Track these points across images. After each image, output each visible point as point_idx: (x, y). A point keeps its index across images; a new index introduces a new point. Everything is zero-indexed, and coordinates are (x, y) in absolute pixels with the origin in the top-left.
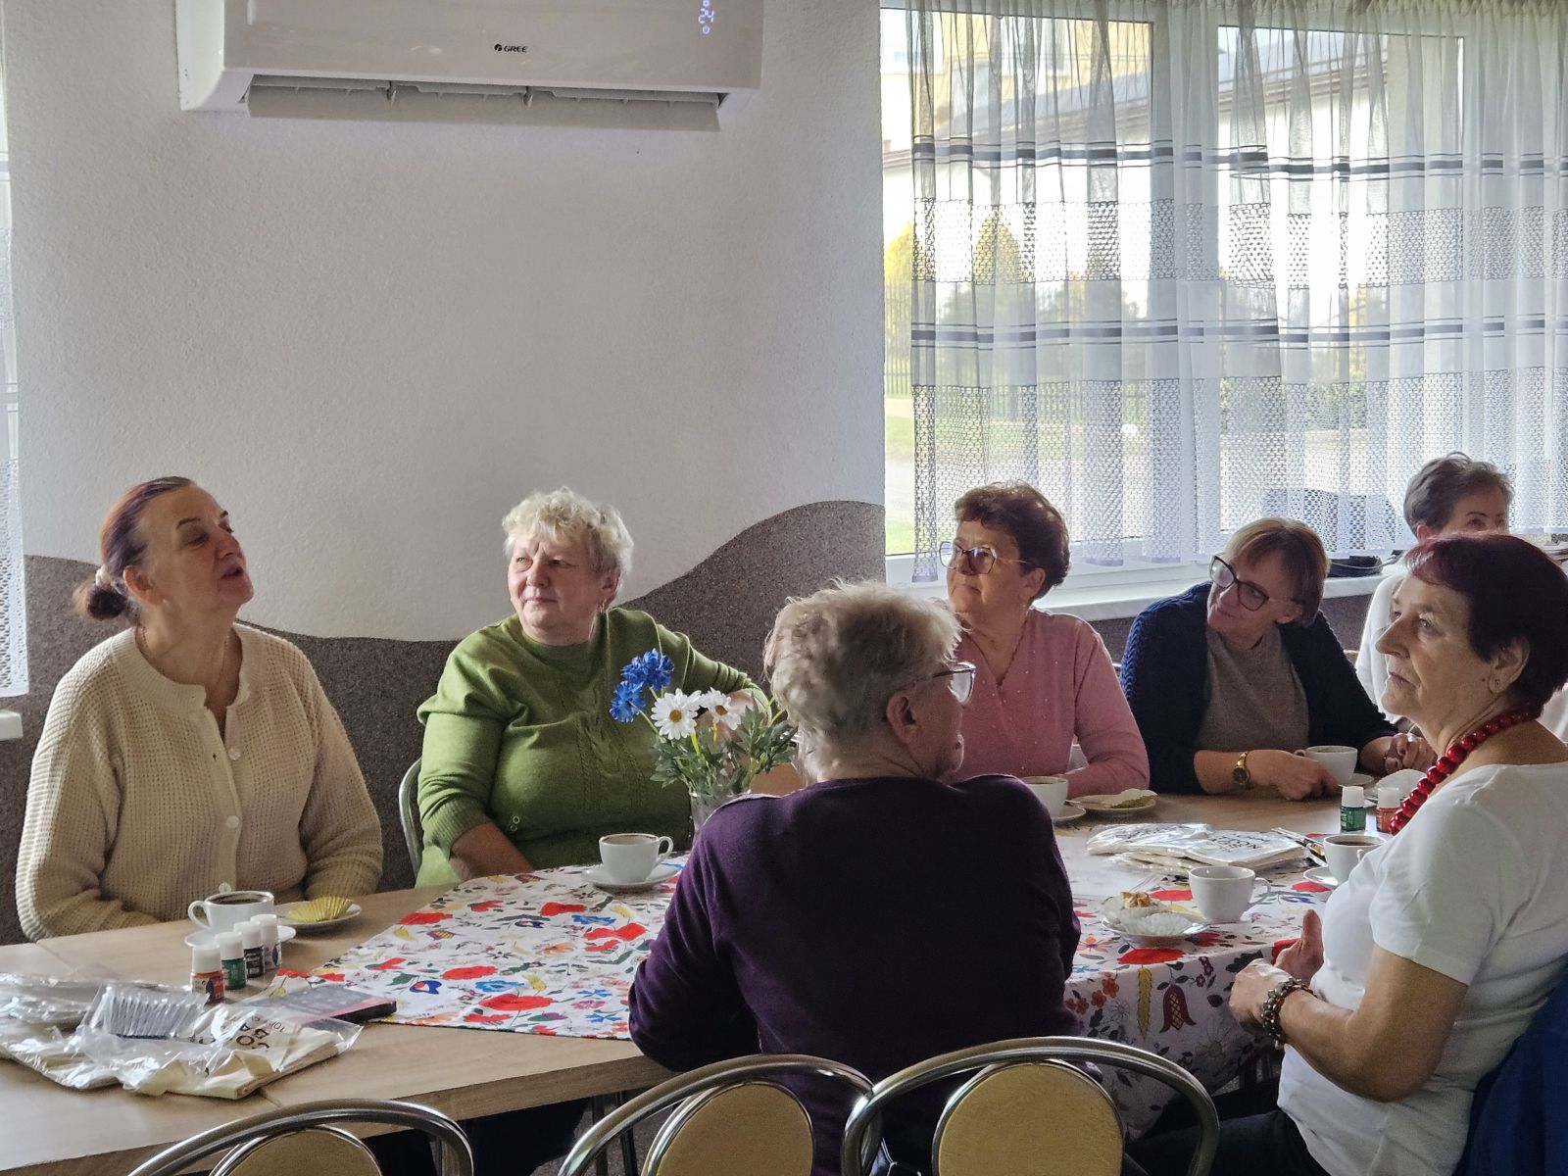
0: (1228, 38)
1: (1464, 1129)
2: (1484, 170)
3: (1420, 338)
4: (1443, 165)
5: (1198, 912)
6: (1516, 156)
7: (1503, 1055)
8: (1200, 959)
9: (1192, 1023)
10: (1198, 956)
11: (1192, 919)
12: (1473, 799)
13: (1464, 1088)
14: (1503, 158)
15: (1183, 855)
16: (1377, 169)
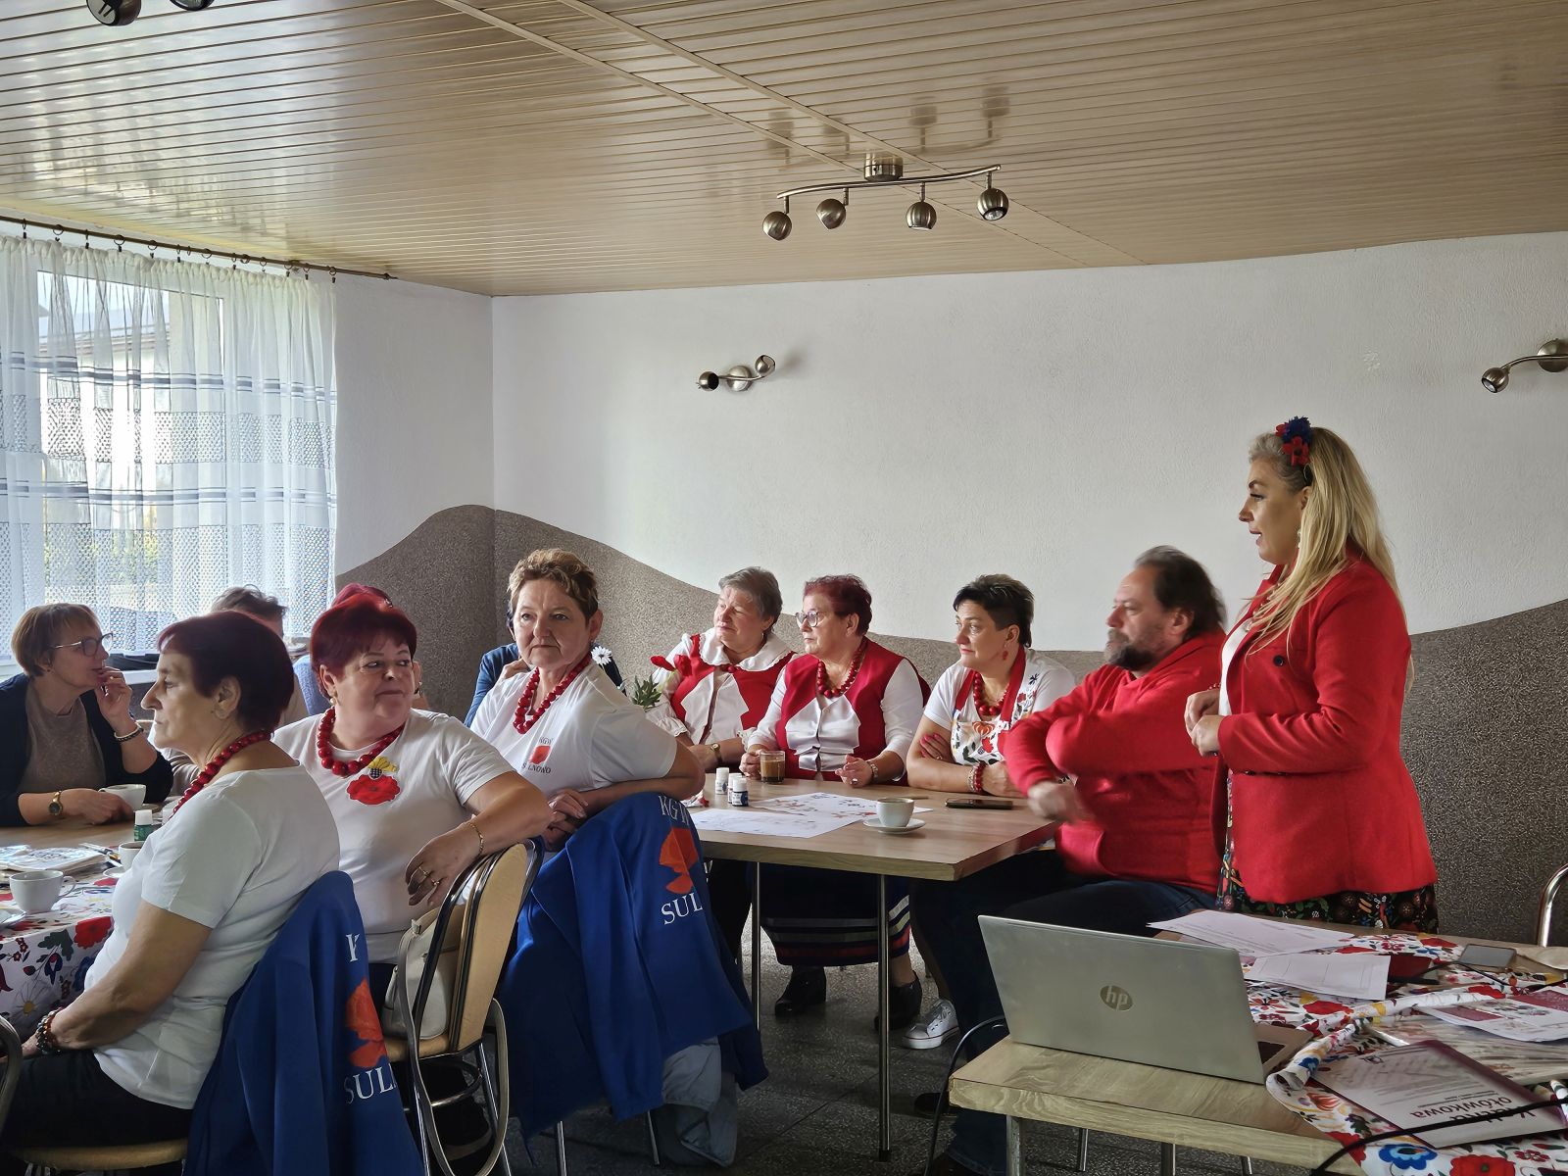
0: (45, 281)
2: (239, 388)
3: (195, 501)
5: (17, 907)
6: (261, 380)
7: (247, 977)
8: (17, 940)
9: (9, 989)
10: (15, 938)
11: (12, 912)
12: (222, 793)
13: (219, 1005)
14: (252, 381)
15: (7, 867)
16: (161, 381)
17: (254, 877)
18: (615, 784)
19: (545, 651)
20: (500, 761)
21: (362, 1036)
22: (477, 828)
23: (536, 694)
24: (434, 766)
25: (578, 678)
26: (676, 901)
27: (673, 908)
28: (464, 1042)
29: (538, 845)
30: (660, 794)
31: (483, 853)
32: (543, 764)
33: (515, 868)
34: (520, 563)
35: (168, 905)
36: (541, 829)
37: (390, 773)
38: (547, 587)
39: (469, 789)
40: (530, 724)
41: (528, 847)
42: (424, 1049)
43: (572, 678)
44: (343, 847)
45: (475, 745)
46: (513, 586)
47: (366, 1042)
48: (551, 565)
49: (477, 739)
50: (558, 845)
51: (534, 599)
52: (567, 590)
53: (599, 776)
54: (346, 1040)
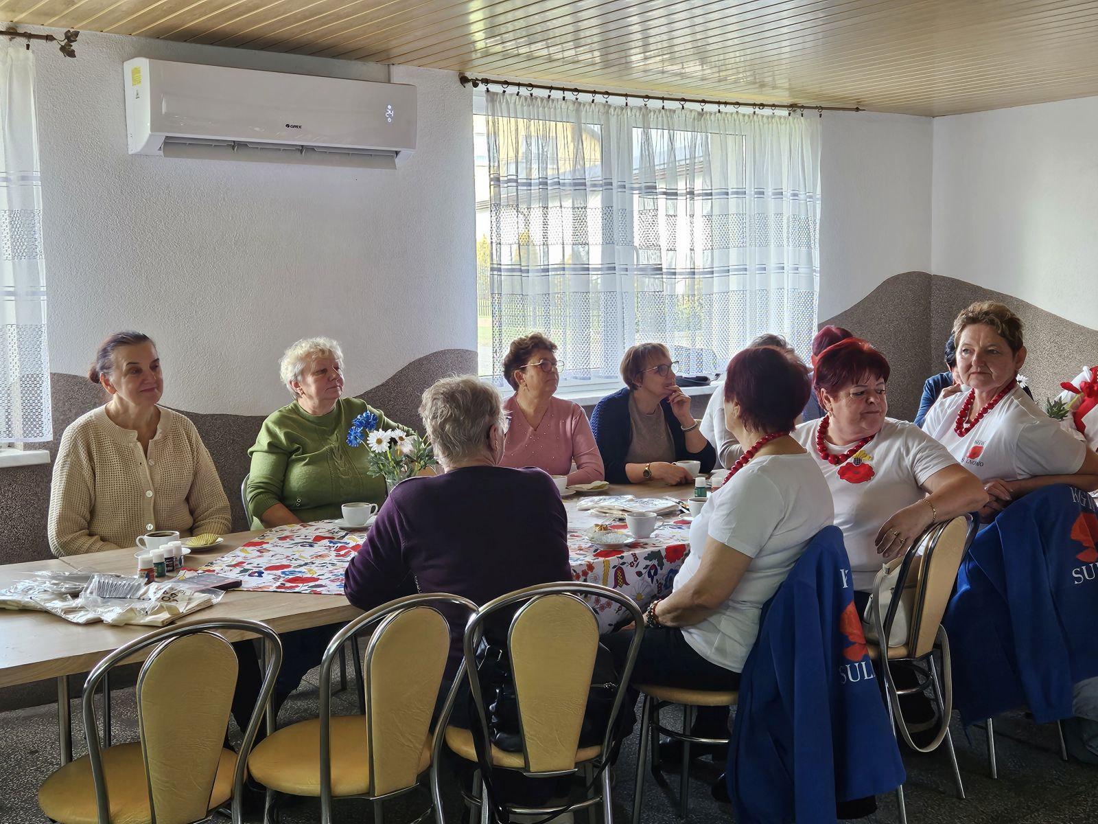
0: (637, 134)
1: (757, 627)
2: (756, 196)
3: (727, 274)
4: (737, 193)
5: (630, 534)
6: (770, 190)
7: (775, 591)
8: (632, 554)
9: (628, 584)
10: (631, 553)
11: (628, 536)
12: (759, 469)
13: (757, 608)
14: (764, 191)
15: (622, 508)
16: (707, 194)
17: (778, 527)
18: (1034, 476)
19: (981, 377)
20: (949, 457)
21: (852, 639)
22: (931, 504)
23: (972, 409)
24: (899, 458)
25: (1006, 397)
26: (1084, 568)
27: (1082, 572)
28: (920, 652)
29: (976, 518)
30: (1072, 486)
31: (935, 522)
32: (978, 459)
33: (957, 534)
34: (962, 312)
35: (725, 541)
36: (978, 507)
37: (867, 462)
38: (983, 330)
39: (924, 476)
40: (968, 430)
41: (968, 519)
42: (891, 653)
43: (1000, 397)
44: (836, 510)
45: (929, 444)
46: (956, 329)
47: (854, 643)
48: (987, 313)
49: (930, 440)
50: (989, 519)
51: (973, 338)
52: (999, 332)
53: (1020, 469)
54: (840, 642)
